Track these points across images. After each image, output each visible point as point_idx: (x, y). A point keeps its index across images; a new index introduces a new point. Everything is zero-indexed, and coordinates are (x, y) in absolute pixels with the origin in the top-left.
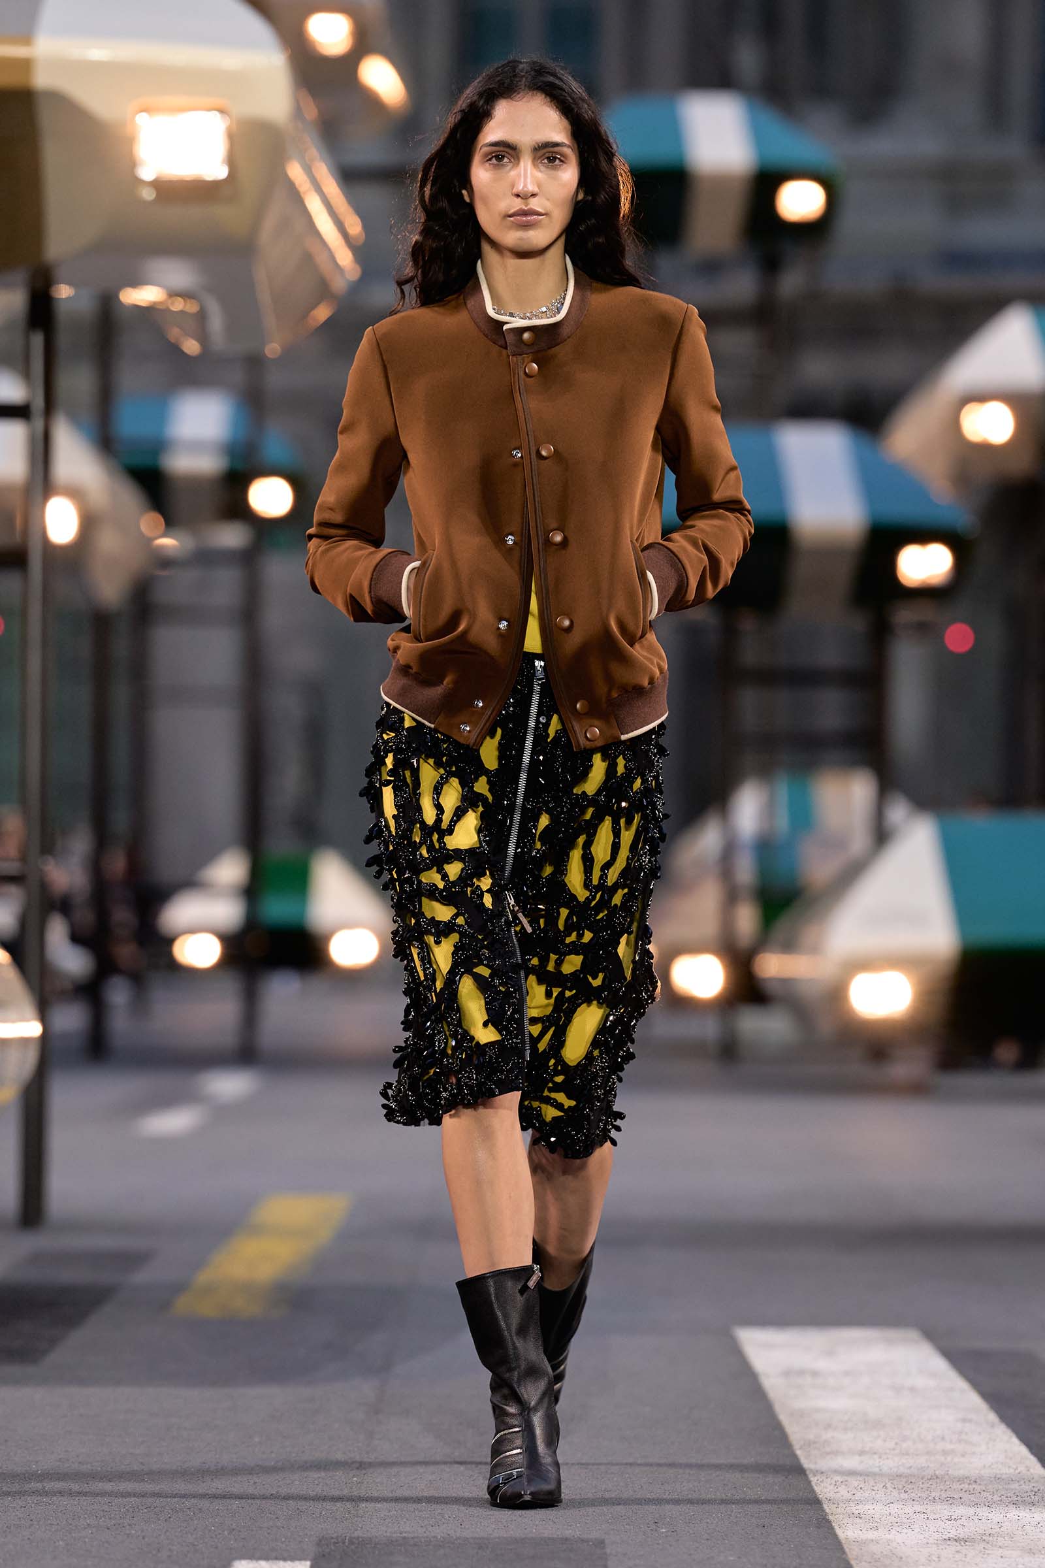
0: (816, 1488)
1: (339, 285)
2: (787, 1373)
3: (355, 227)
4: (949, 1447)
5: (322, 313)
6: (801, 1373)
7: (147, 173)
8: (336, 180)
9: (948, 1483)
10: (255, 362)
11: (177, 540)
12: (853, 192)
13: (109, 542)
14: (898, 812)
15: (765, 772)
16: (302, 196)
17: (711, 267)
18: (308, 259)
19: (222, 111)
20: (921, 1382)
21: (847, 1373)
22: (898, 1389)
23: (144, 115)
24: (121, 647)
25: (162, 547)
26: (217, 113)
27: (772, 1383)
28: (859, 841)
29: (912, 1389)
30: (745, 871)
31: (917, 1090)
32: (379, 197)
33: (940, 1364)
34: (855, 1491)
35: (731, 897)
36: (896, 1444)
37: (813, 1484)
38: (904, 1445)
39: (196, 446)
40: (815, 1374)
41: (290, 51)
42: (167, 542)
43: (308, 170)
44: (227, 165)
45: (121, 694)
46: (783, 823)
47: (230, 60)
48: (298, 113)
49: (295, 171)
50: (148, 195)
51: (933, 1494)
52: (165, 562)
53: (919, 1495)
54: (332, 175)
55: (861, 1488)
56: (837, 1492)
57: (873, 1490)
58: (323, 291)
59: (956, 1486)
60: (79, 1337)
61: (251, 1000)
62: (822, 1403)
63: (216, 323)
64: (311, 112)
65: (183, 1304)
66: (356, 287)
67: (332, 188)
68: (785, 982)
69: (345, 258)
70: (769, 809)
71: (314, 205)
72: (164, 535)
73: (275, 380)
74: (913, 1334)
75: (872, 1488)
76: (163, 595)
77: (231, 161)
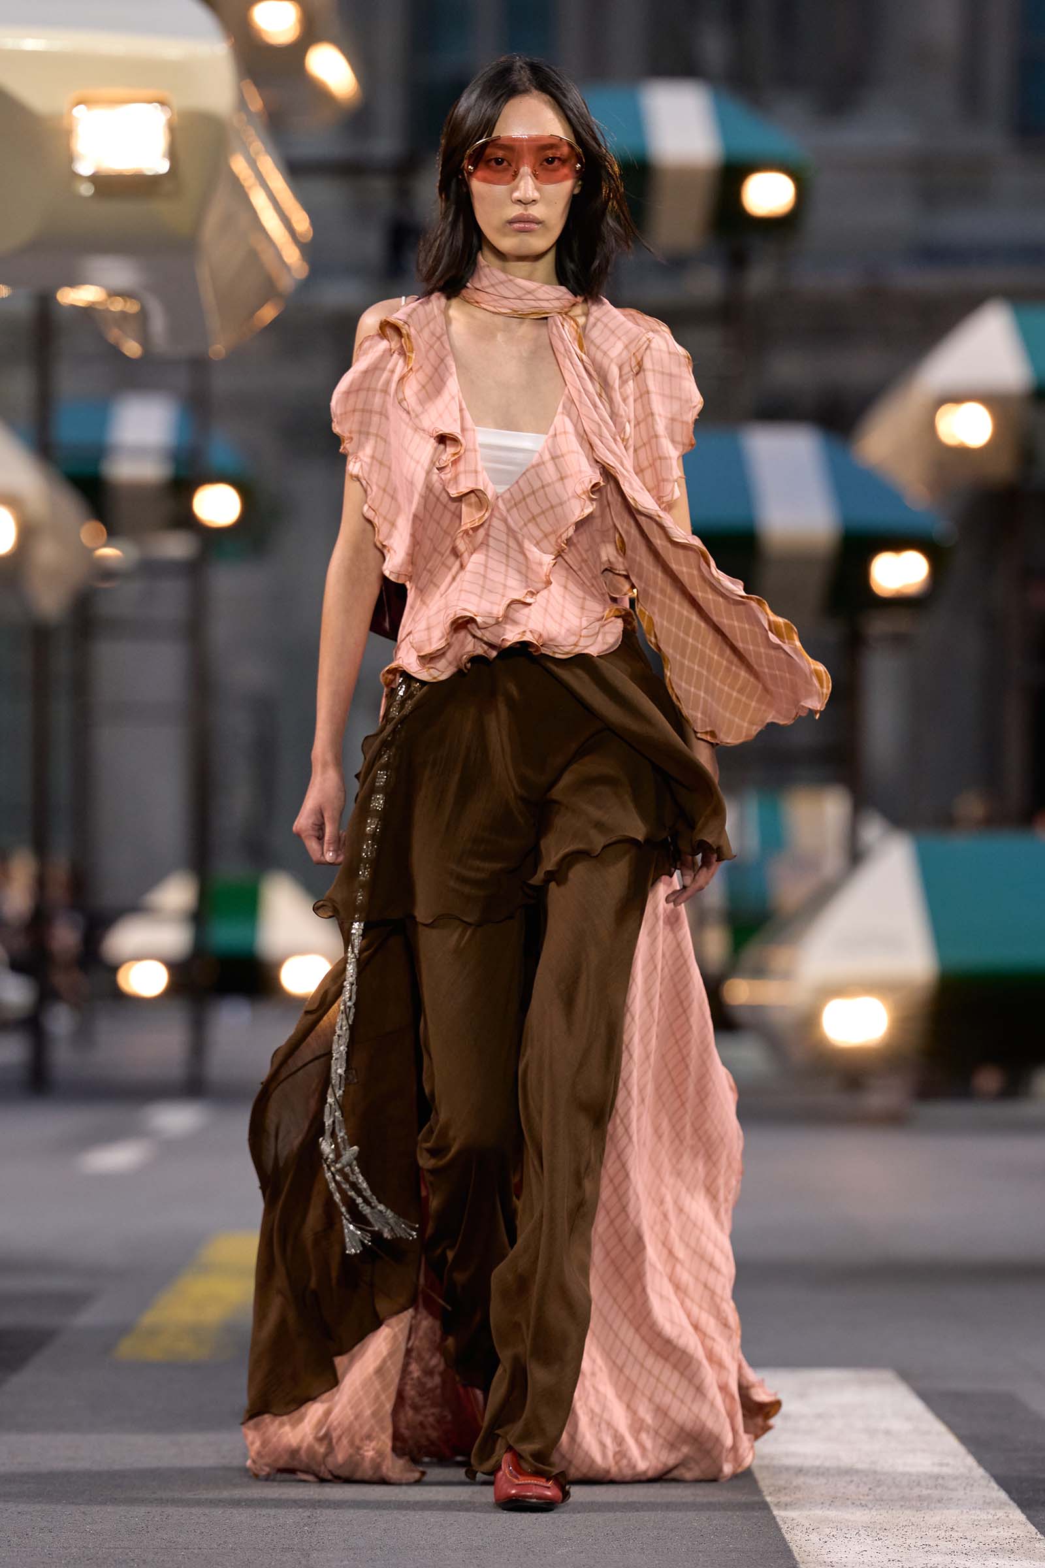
1: (286, 283)
3: (302, 222)
4: (925, 1492)
5: (268, 313)
7: (85, 167)
8: (282, 175)
10: (199, 365)
11: (122, 551)
13: (47, 553)
14: (873, 831)
15: (734, 789)
16: (247, 189)
17: (675, 264)
18: (253, 256)
19: (162, 103)
20: (897, 1425)
21: (819, 1416)
22: (872, 1433)
23: (82, 107)
24: (61, 662)
25: (103, 558)
26: (157, 105)
28: (832, 862)
29: (888, 1433)
30: (714, 893)
31: (895, 1120)
32: (329, 191)
33: (916, 1406)
35: (701, 922)
36: (870, 1489)
38: (879, 1490)
39: (140, 452)
41: (233, 40)
42: (109, 552)
43: (253, 164)
44: (168, 159)
45: (61, 711)
46: (752, 841)
47: (171, 49)
48: (242, 104)
49: (239, 165)
50: (86, 190)
52: (107, 573)
54: (279, 170)
55: (833, 1536)
56: (808, 1540)
58: (269, 290)
61: (199, 1029)
63: (158, 324)
64: (256, 103)
65: (128, 1348)
66: (304, 286)
67: (278, 182)
68: (756, 1009)
69: (292, 255)
70: (739, 829)
71: (259, 200)
72: (105, 546)
73: (222, 384)
74: (888, 1375)
76: (106, 608)
77: (173, 154)
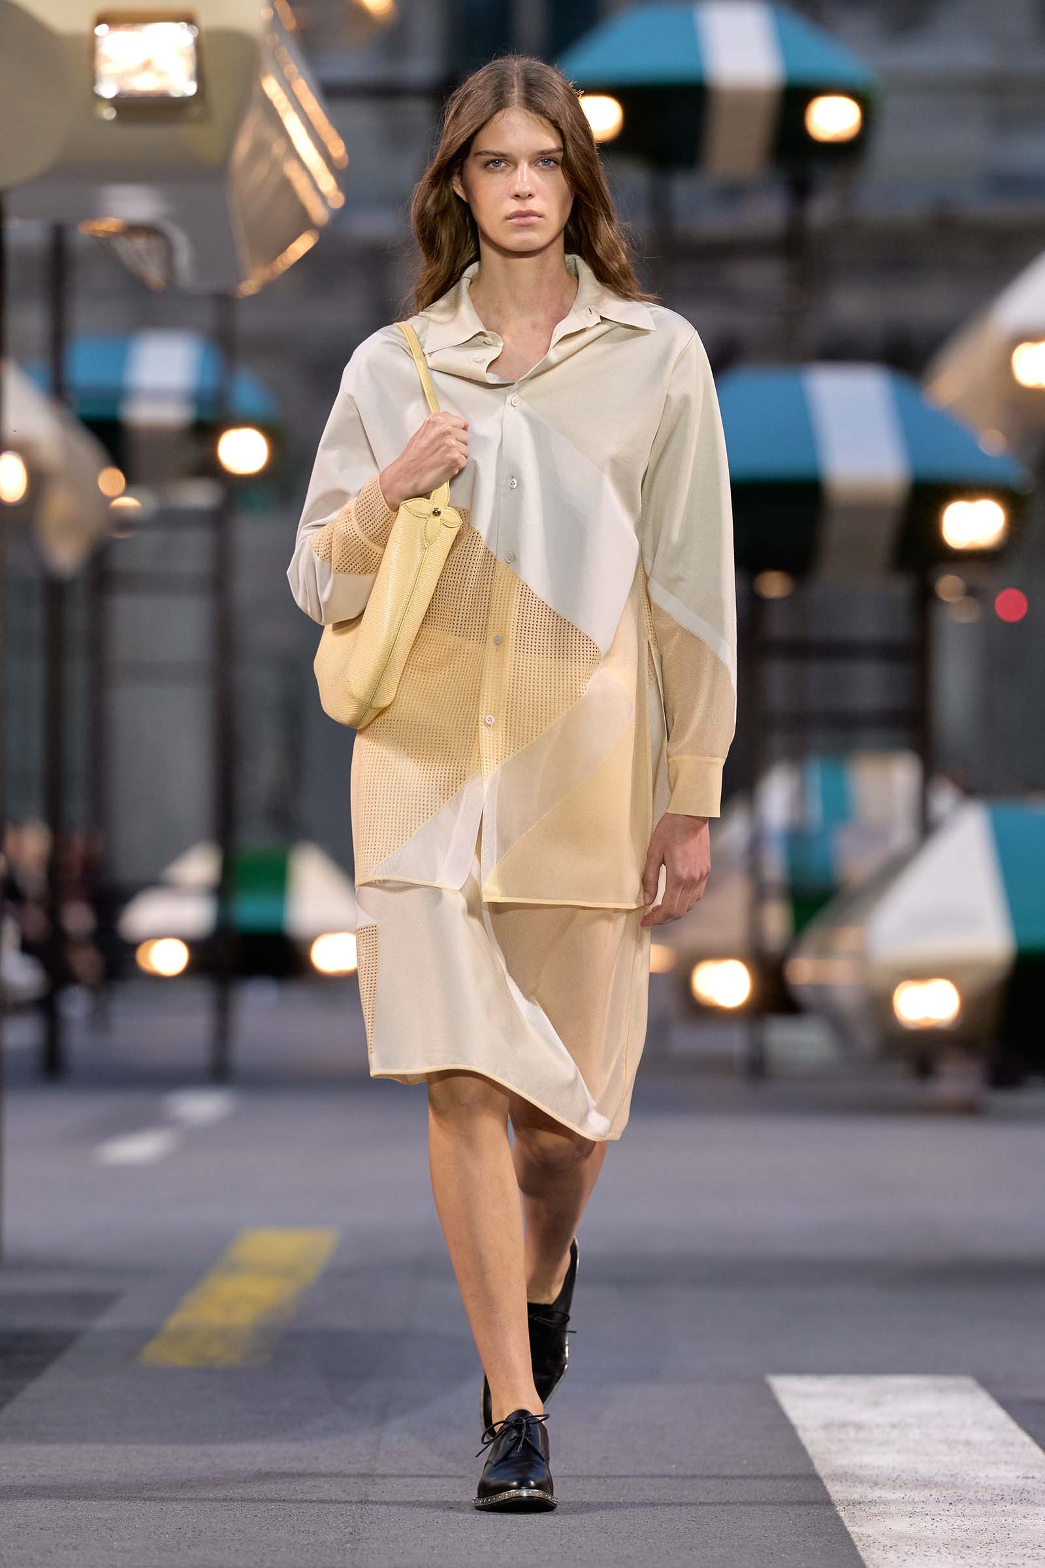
0: (862, 1554)
1: (319, 213)
2: (827, 1427)
3: (338, 149)
5: (302, 246)
6: (844, 1425)
7: (107, 90)
8: (316, 97)
9: (1009, 1547)
10: (225, 301)
11: (139, 500)
12: (891, 107)
13: (62, 505)
14: (944, 801)
15: (797, 756)
16: (280, 114)
17: (733, 192)
18: (286, 184)
19: (189, 22)
20: (978, 1436)
21: (894, 1426)
22: (951, 1443)
23: (105, 27)
24: (77, 618)
25: (120, 509)
26: (184, 24)
27: (812, 1438)
28: (902, 833)
29: (968, 1443)
30: (775, 866)
31: (968, 1110)
32: (363, 115)
33: (998, 1415)
34: (906, 1557)
35: (759, 895)
37: (859, 1549)
39: (159, 395)
40: (859, 1427)
42: (128, 502)
43: (286, 85)
44: (195, 80)
45: (77, 672)
46: (815, 812)
48: (275, 23)
49: (271, 87)
50: (109, 114)
51: (993, 1560)
52: (124, 522)
53: (977, 1561)
54: (312, 91)
55: (912, 1554)
56: (886, 1558)
57: (926, 1555)
58: (304, 221)
59: (1019, 1551)
60: (36, 1389)
61: (223, 1011)
62: (866, 1460)
63: (184, 258)
64: (290, 24)
65: (154, 1353)
66: (338, 216)
67: (313, 106)
68: (820, 989)
69: (328, 183)
70: (800, 797)
71: (293, 124)
72: (124, 494)
73: (247, 322)
74: (969, 1382)
75: (925, 1553)
76: (121, 561)
77: (200, 76)
